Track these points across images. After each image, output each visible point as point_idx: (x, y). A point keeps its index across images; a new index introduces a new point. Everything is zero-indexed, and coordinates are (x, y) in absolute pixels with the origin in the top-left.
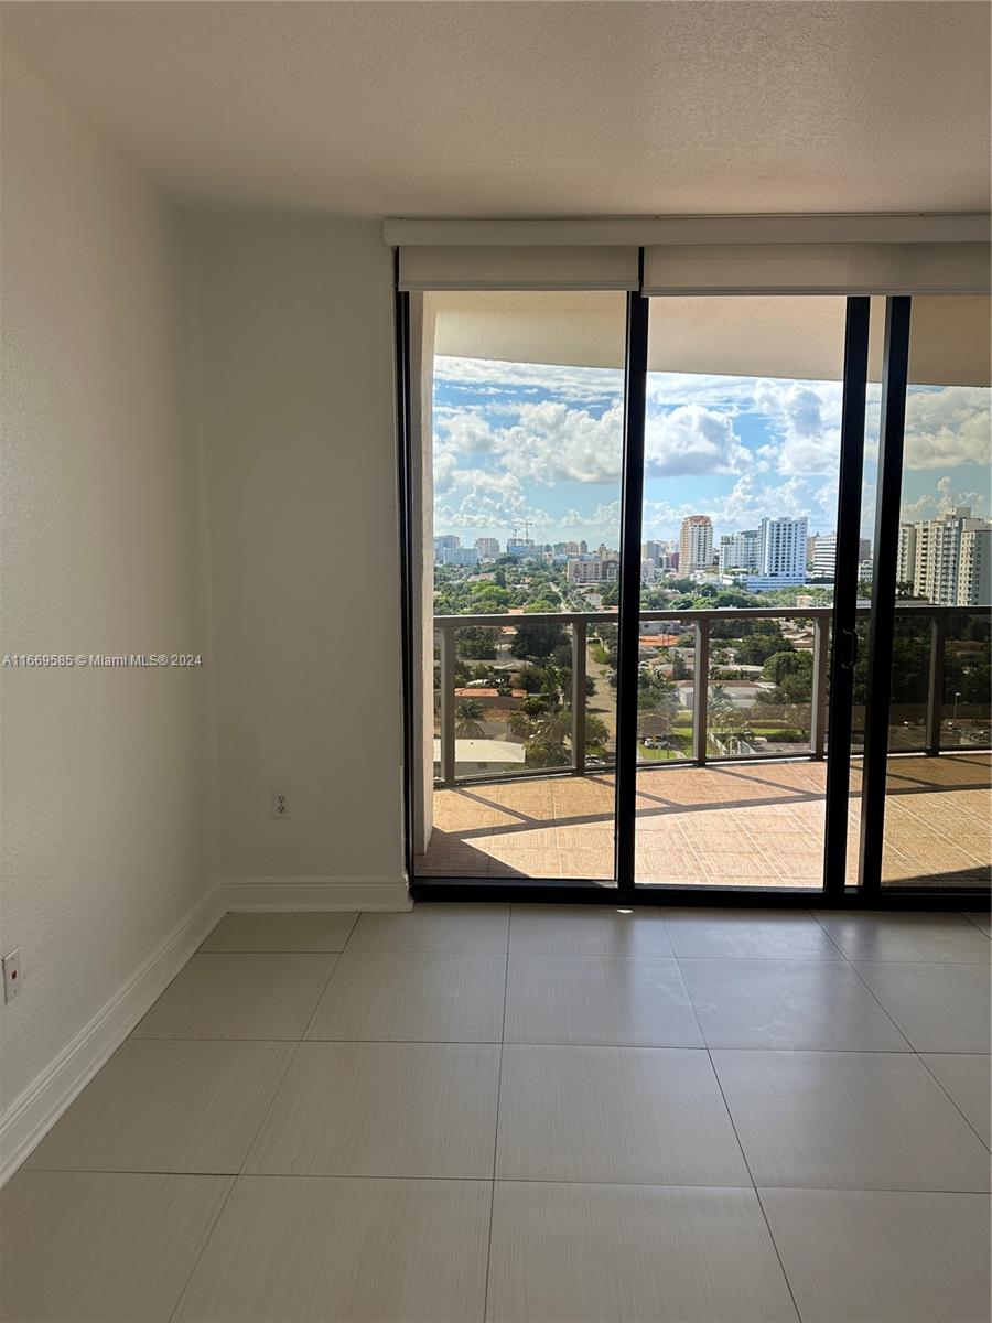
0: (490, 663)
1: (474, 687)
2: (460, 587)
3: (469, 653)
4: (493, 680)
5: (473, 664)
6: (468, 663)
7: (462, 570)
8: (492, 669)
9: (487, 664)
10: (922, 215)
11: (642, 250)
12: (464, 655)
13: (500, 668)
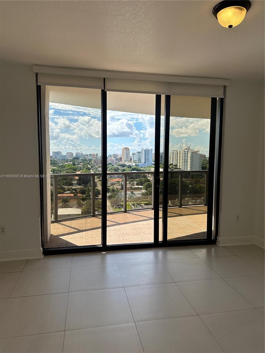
0: (71, 187)
1: (67, 193)
2: (62, 165)
3: (65, 184)
4: (72, 191)
5: (66, 187)
6: (64, 187)
7: (63, 161)
8: (72, 188)
9: (70, 187)
10: (172, 75)
11: (104, 79)
12: (63, 185)
13: (74, 188)
